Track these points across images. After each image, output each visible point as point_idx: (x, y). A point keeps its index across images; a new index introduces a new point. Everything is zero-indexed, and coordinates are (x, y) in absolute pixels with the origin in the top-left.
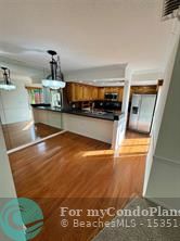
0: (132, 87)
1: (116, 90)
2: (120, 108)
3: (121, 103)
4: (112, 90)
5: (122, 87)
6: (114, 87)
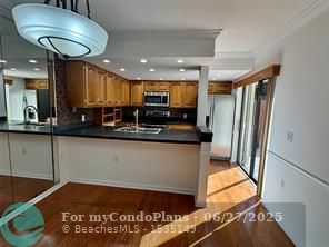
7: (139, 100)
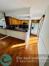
0: (32, 20)
1: (27, 21)
2: (28, 28)
3: (28, 26)
4: (25, 21)
5: (28, 20)
6: (26, 20)
7: (22, 24)
